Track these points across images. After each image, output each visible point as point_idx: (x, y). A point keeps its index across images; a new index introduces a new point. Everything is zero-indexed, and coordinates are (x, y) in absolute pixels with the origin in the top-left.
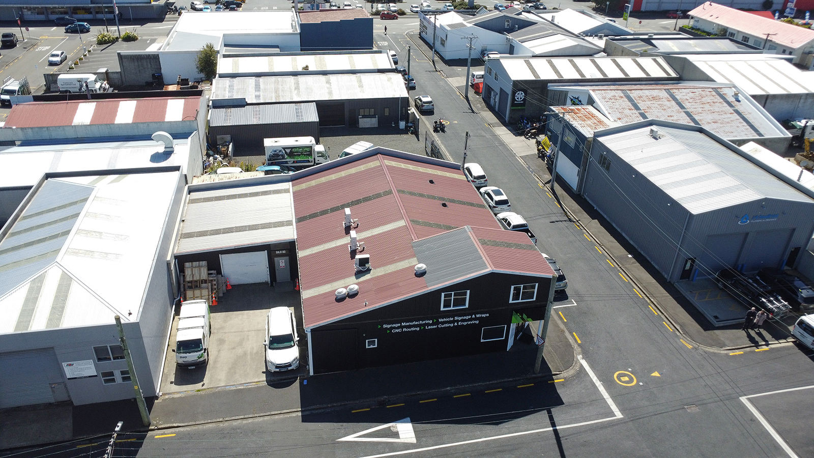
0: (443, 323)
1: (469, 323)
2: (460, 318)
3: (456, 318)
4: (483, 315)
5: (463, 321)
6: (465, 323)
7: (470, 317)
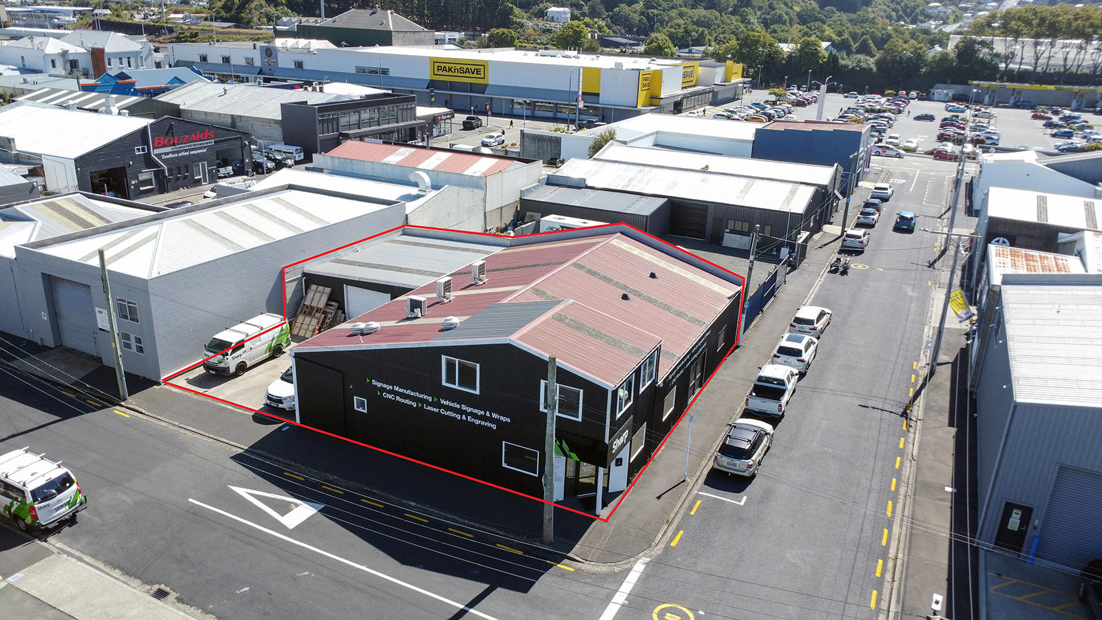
0: (447, 408)
1: (483, 423)
2: (469, 410)
3: (464, 407)
4: (502, 418)
5: (475, 416)
6: (477, 422)
7: (483, 413)
